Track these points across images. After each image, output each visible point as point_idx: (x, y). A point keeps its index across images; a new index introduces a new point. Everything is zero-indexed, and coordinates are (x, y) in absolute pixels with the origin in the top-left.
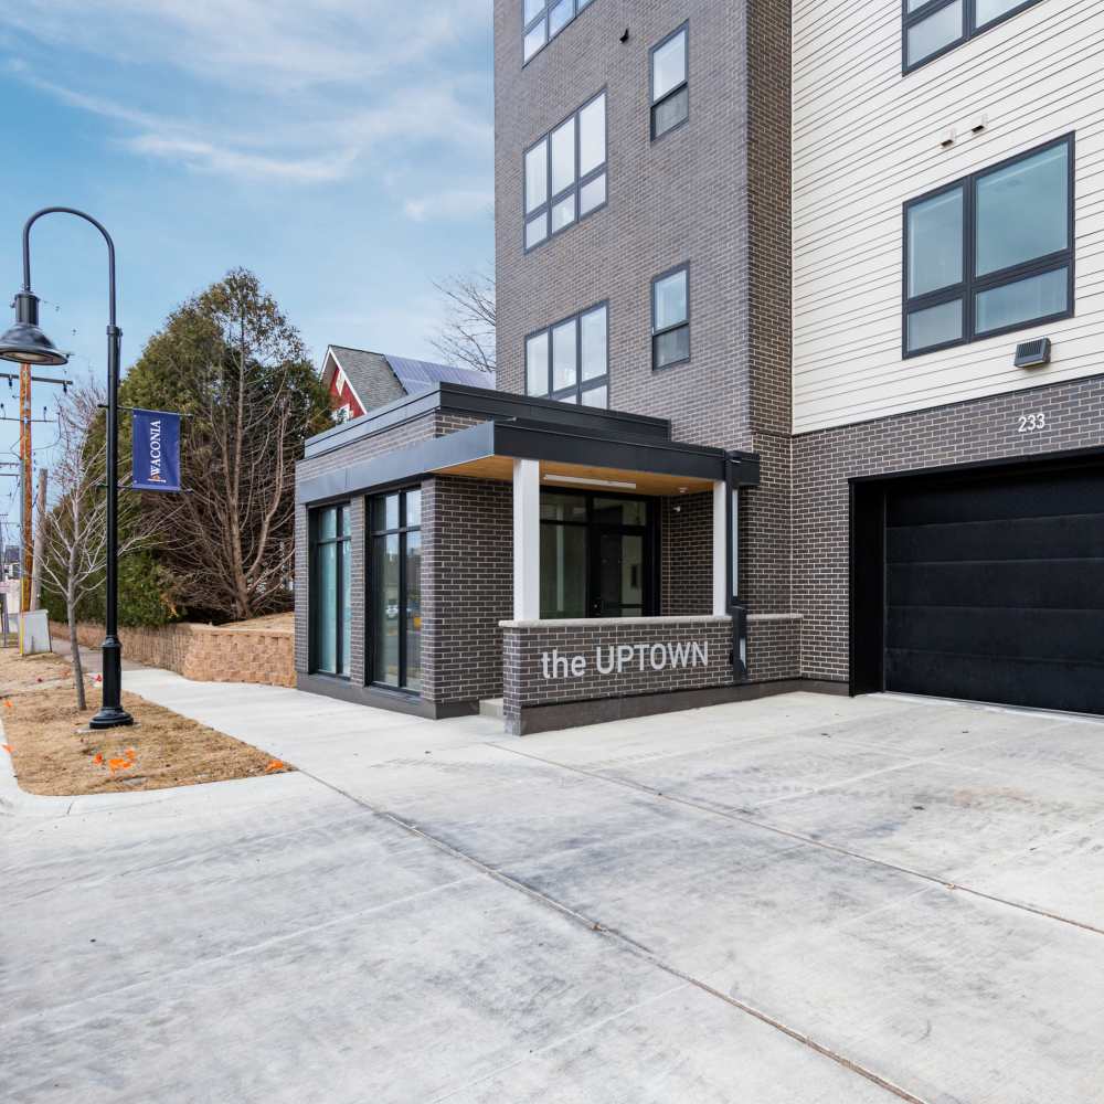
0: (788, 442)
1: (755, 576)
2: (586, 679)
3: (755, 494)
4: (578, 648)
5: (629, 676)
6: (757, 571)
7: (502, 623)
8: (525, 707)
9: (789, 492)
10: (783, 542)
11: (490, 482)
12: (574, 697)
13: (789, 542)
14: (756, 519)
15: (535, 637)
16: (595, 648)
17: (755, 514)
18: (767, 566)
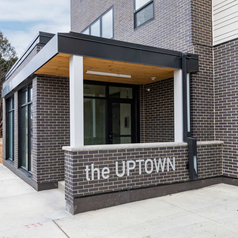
0: (212, 50)
1: (196, 121)
2: (110, 180)
3: (196, 77)
4: (105, 163)
5: (134, 177)
6: (197, 118)
7: (64, 148)
8: (76, 198)
9: (212, 76)
10: (210, 102)
11: (62, 78)
12: (104, 191)
13: (213, 103)
14: (197, 90)
15: (82, 157)
16: (115, 162)
17: (196, 88)
18: (202, 115)
